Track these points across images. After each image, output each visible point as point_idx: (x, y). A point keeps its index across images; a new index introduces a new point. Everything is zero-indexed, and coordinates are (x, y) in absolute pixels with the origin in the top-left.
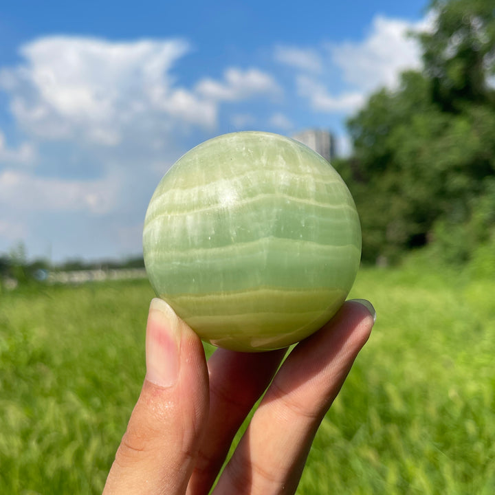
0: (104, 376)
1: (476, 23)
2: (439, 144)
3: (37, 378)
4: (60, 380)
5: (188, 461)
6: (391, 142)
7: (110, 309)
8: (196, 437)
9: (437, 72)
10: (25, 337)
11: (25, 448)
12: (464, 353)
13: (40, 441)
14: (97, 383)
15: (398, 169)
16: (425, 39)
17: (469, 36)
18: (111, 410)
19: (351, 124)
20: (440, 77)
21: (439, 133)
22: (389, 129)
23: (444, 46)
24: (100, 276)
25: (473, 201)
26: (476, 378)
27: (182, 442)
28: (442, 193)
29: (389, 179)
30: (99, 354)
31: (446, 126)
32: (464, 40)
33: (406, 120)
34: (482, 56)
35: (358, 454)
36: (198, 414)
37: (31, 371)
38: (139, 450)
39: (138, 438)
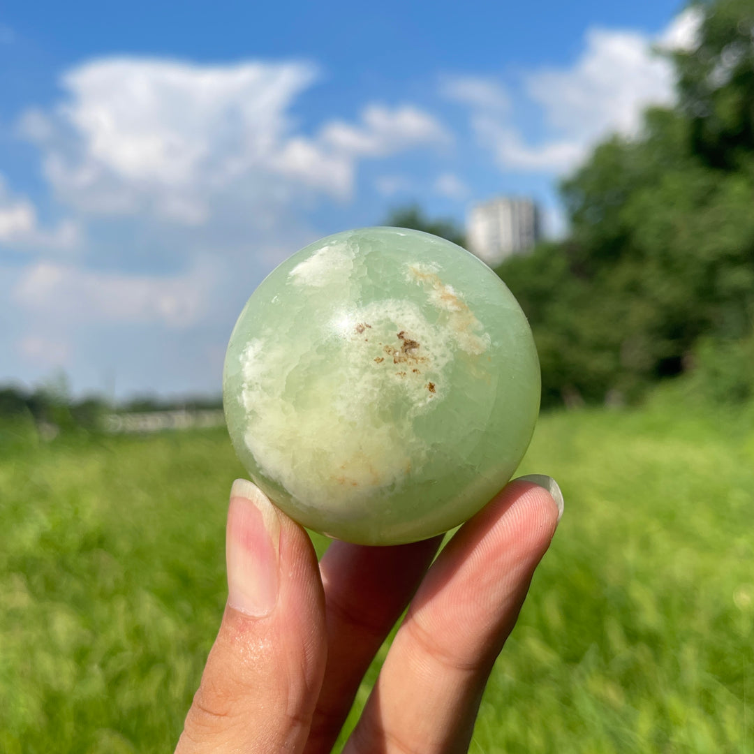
2: (704, 219)
3: (93, 572)
5: (297, 730)
6: (628, 215)
8: (307, 693)
9: (698, 108)
10: (76, 512)
11: (82, 675)
13: (103, 665)
14: (185, 580)
15: (640, 255)
16: (681, 59)
17: (749, 53)
19: (568, 188)
20: (704, 116)
21: (703, 201)
22: (624, 197)
23: (710, 68)
24: (182, 421)
27: (286, 702)
28: (709, 295)
29: (624, 272)
31: (713, 191)
32: (741, 60)
33: (651, 180)
35: (586, 690)
36: (310, 657)
37: (84, 562)
38: (220, 715)
39: (218, 696)
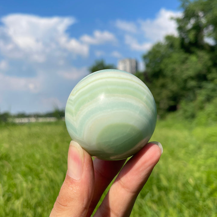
0: (34, 166)
1: (201, 14)
2: (184, 67)
3: (4, 166)
4: (14, 168)
5: (85, 211)
6: (162, 66)
7: (38, 136)
9: (183, 35)
12: (192, 159)
14: (31, 170)
15: (164, 76)
16: (178, 21)
17: (197, 20)
18: (37, 182)
19: (145, 57)
20: (185, 37)
21: (183, 62)
23: (187, 24)
24: (33, 120)
25: (198, 91)
26: (198, 170)
27: (83, 204)
28: (185, 88)
29: (161, 81)
30: (31, 156)
31: (187, 59)
32: (195, 22)
34: (203, 29)
35: (147, 205)
36: (90, 192)
38: (65, 206)
39: (64, 201)
